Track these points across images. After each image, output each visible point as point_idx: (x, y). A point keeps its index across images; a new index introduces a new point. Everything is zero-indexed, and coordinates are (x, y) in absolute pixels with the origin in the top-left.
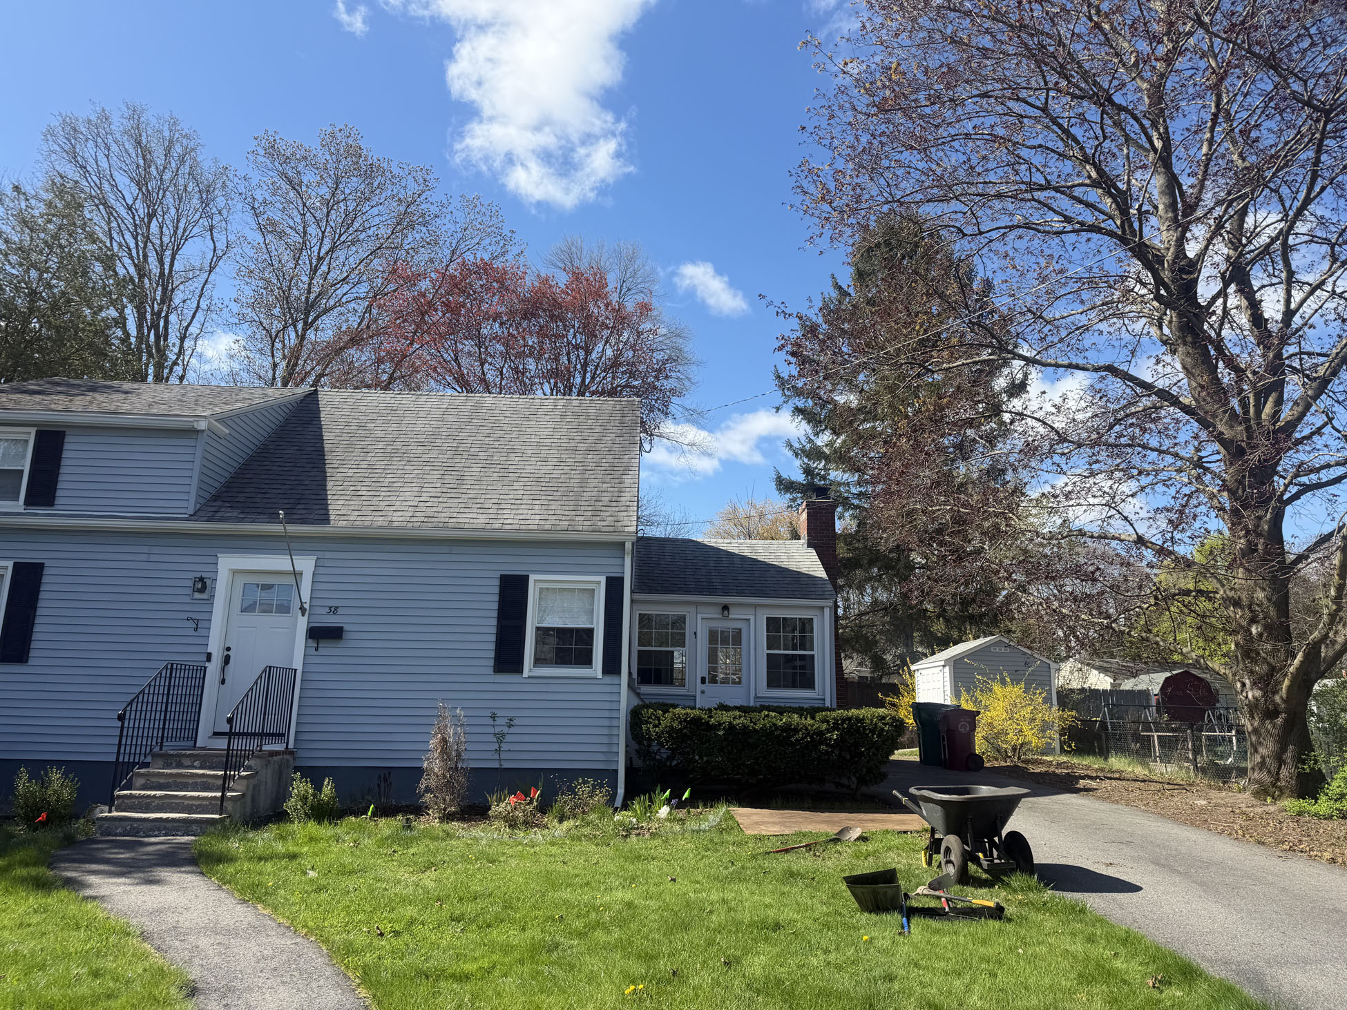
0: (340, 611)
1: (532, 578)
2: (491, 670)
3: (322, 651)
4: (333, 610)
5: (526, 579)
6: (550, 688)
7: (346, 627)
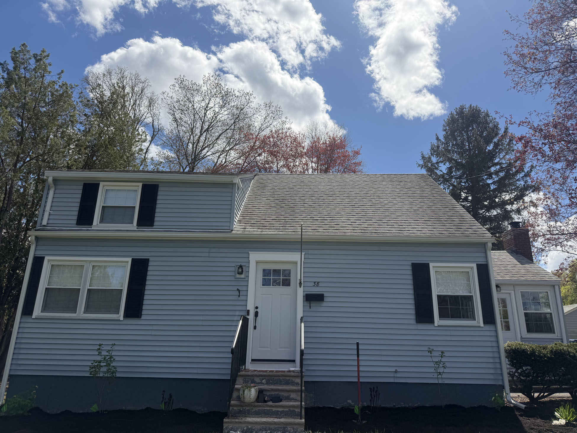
0: (320, 285)
1: (431, 265)
2: (414, 322)
3: (313, 309)
4: (316, 284)
5: (428, 265)
6: (452, 333)
7: (326, 294)
